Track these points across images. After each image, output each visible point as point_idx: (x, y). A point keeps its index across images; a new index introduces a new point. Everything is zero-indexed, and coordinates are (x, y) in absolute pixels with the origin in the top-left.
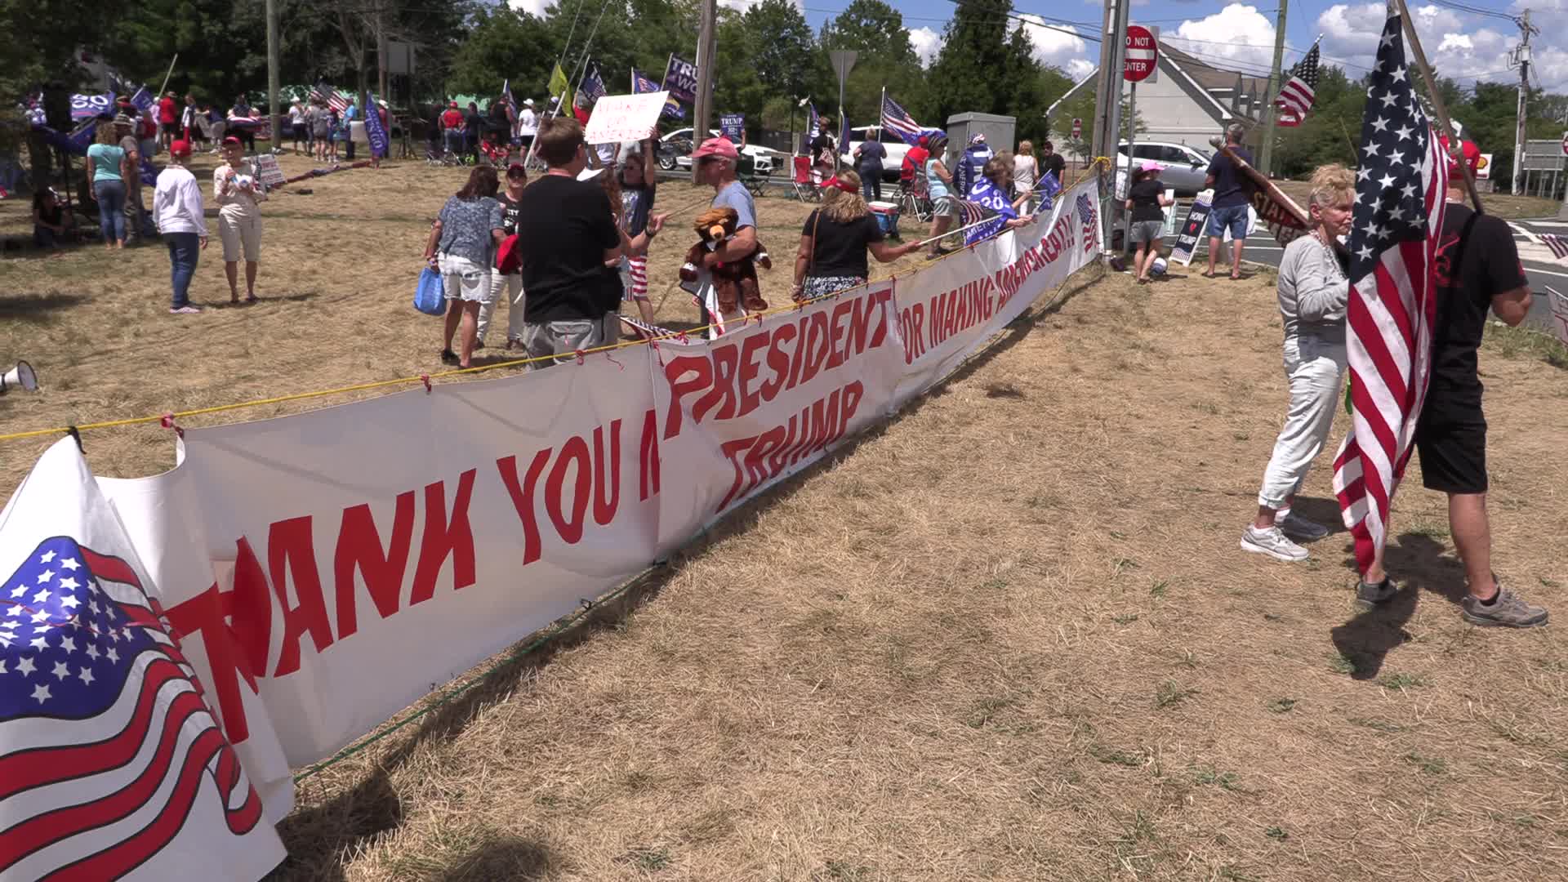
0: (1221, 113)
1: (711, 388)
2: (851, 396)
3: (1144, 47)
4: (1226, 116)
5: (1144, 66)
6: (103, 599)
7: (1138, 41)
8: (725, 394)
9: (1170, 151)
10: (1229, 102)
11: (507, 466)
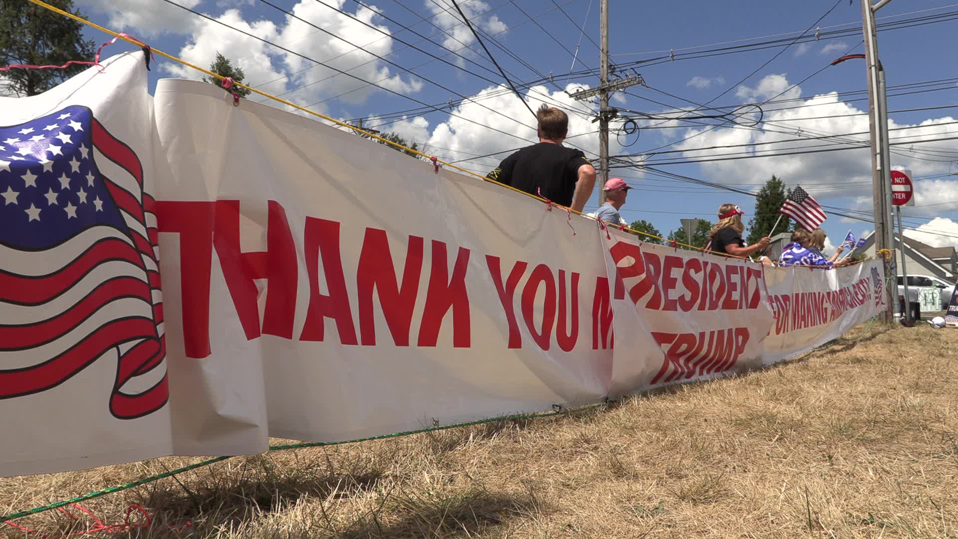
0: (945, 273)
1: (643, 276)
2: (740, 338)
3: (902, 184)
4: (948, 275)
5: (904, 196)
6: (89, 165)
7: (897, 180)
8: (653, 286)
9: (920, 280)
10: (949, 266)
11: (493, 263)
